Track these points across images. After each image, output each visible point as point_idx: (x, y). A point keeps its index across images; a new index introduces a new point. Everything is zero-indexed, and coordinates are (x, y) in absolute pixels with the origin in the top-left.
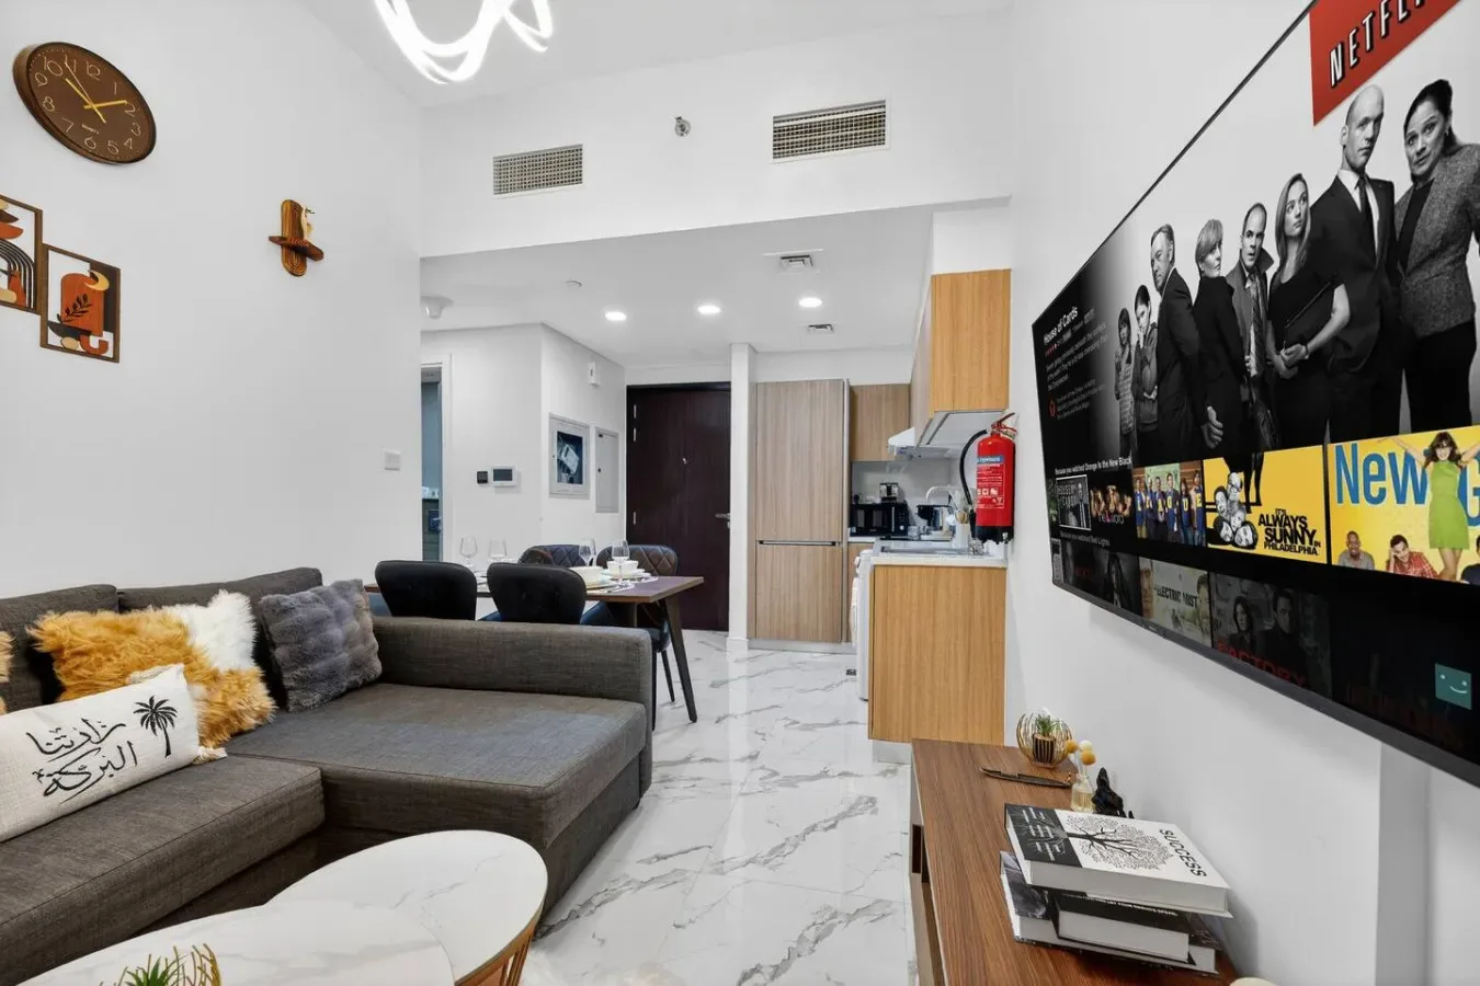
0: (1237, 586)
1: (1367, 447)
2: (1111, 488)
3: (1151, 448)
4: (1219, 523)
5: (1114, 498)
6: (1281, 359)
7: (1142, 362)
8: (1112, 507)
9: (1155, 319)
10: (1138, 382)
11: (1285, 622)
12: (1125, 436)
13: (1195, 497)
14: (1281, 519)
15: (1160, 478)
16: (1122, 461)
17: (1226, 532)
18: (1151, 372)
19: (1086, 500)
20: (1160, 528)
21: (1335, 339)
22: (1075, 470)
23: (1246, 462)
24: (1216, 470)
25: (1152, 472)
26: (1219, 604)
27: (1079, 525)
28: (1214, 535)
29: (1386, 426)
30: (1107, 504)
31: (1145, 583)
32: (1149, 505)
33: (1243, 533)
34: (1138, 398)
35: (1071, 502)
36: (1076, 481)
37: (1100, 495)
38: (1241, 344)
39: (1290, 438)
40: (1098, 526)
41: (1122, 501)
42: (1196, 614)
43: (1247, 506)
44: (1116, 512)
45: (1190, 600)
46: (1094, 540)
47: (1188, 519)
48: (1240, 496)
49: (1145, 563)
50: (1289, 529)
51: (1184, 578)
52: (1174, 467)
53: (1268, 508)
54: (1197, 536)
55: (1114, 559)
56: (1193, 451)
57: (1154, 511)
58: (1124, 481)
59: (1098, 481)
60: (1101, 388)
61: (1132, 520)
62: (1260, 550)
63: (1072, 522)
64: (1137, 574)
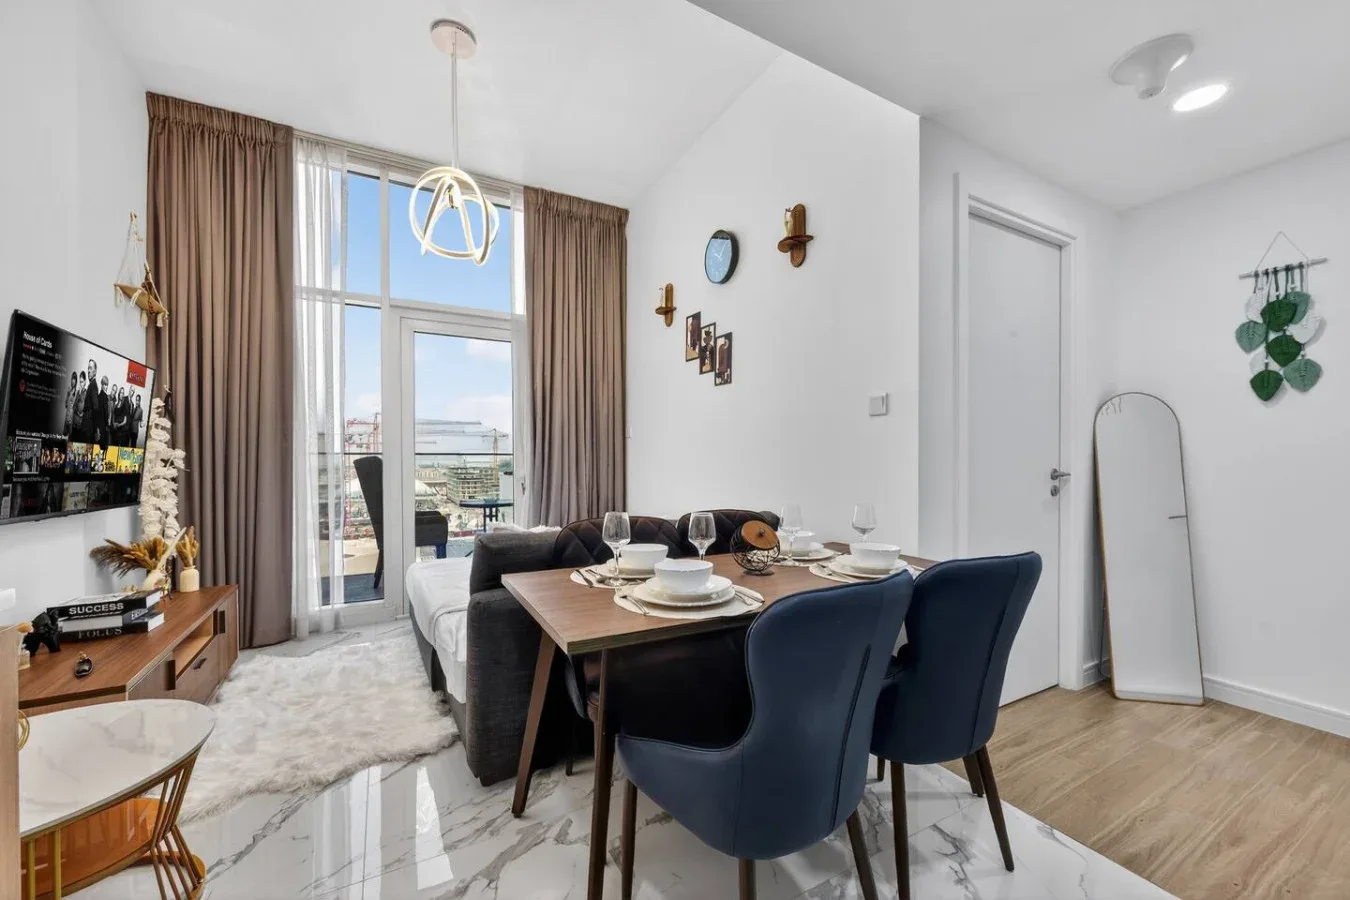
0: (97, 484)
1: (125, 449)
2: (55, 449)
3: (77, 434)
4: (95, 465)
5: (56, 454)
6: (115, 424)
7: (78, 400)
8: (54, 459)
9: (86, 387)
10: (76, 406)
11: (106, 490)
12: (67, 426)
13: (90, 456)
14: (110, 463)
15: (78, 447)
16: (64, 437)
17: (96, 468)
18: (82, 405)
19: (38, 454)
20: (75, 468)
21: (124, 426)
22: (34, 434)
23: (104, 448)
24: (97, 448)
25: (76, 446)
26: (91, 492)
27: (30, 470)
28: (93, 469)
29: (127, 446)
30: (52, 458)
31: (65, 494)
32: (73, 458)
33: (101, 469)
34: (75, 412)
35: (26, 456)
36: (33, 442)
37: (48, 453)
38: (108, 415)
39: (115, 443)
40: (44, 470)
41: (60, 456)
42: (83, 500)
43: (103, 460)
44: (56, 461)
45: (82, 494)
46: (40, 479)
47: (86, 464)
48: (101, 457)
49: (66, 485)
50: (110, 466)
52: (84, 445)
53: (107, 461)
54: (88, 469)
55: (50, 487)
56: (91, 441)
57: (74, 461)
58: (63, 447)
59: (48, 445)
60: (59, 397)
61: (63, 466)
62: (104, 472)
63: (25, 470)
64: (62, 491)
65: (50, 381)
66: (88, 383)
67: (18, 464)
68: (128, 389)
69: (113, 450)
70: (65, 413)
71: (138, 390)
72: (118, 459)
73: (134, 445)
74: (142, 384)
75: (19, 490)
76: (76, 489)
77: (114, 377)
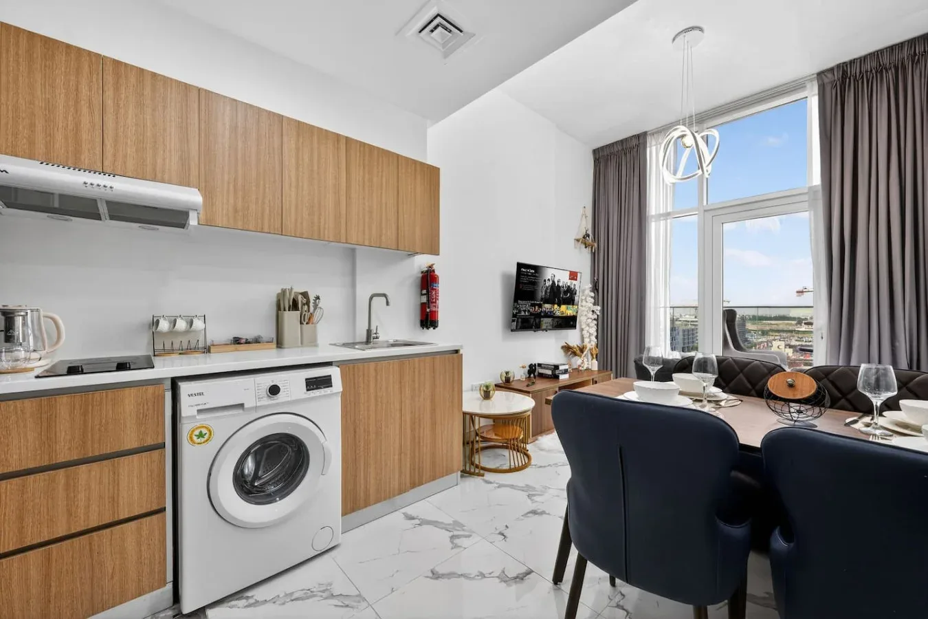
0: (556, 320)
2: (537, 307)
3: (547, 301)
4: (555, 312)
6: (564, 297)
7: (547, 289)
8: (536, 310)
9: (550, 284)
10: (546, 291)
11: (561, 322)
12: (542, 298)
13: (553, 309)
15: (547, 306)
16: (540, 302)
17: (556, 314)
18: (549, 291)
19: (529, 309)
20: (546, 313)
21: (568, 297)
22: (526, 302)
23: (559, 305)
24: (556, 306)
26: (554, 323)
28: (554, 314)
29: (570, 305)
31: (542, 323)
33: (558, 314)
34: (545, 293)
35: (524, 309)
36: (526, 304)
37: (533, 308)
38: (561, 293)
39: (564, 304)
40: (531, 314)
41: (539, 309)
43: (559, 311)
45: (550, 323)
46: (529, 317)
47: (551, 312)
48: (558, 309)
49: (542, 319)
50: (562, 313)
51: (549, 320)
52: (550, 305)
53: (561, 311)
54: (552, 314)
55: (535, 320)
56: (553, 303)
57: (545, 311)
58: (540, 306)
61: (541, 312)
62: (560, 315)
63: (523, 313)
64: (540, 322)
65: (534, 284)
66: (551, 282)
67: (520, 312)
68: (569, 282)
69: (563, 307)
70: (541, 293)
71: (574, 282)
72: (566, 310)
73: (573, 304)
74: (576, 280)
75: (520, 320)
76: (546, 322)
77: (563, 279)
